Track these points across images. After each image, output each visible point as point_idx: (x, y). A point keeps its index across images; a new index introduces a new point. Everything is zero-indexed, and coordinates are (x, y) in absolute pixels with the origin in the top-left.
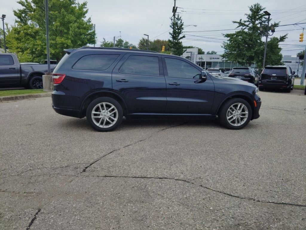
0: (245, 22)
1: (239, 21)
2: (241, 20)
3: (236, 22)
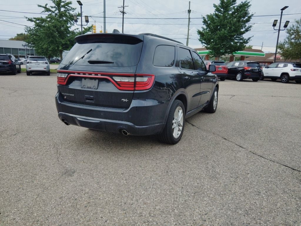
0: (52, 7)
1: (44, 6)
2: (47, 5)
3: (40, 6)
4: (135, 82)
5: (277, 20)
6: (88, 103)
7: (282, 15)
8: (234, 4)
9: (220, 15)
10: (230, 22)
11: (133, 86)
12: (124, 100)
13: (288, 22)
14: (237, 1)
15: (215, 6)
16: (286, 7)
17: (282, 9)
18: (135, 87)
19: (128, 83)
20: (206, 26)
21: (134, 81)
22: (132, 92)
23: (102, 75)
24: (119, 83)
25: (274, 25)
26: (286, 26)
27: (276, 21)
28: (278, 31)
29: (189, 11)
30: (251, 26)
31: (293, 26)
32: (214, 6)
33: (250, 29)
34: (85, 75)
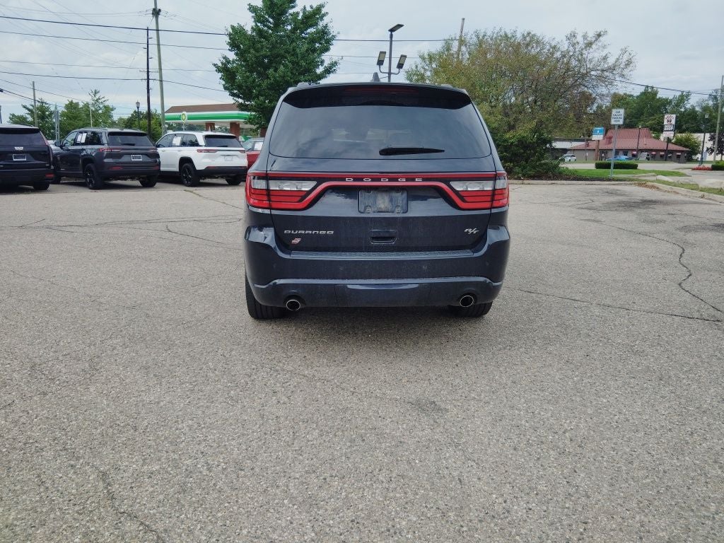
4: (494, 190)
5: (385, 53)
6: (376, 246)
7: (391, 41)
8: (293, 7)
9: (266, 32)
10: (294, 50)
11: (489, 199)
12: (470, 230)
13: (403, 57)
14: (297, 2)
15: (253, 9)
16: (400, 26)
17: (392, 30)
18: (493, 200)
19: (481, 193)
20: (236, 54)
21: (491, 189)
22: (487, 212)
23: (424, 180)
24: (462, 194)
25: (380, 63)
26: (400, 66)
27: (382, 53)
28: (387, 75)
29: (156, 13)
30: (336, 63)
31: (417, 67)
32: (249, 9)
33: (334, 68)
34: (380, 181)
